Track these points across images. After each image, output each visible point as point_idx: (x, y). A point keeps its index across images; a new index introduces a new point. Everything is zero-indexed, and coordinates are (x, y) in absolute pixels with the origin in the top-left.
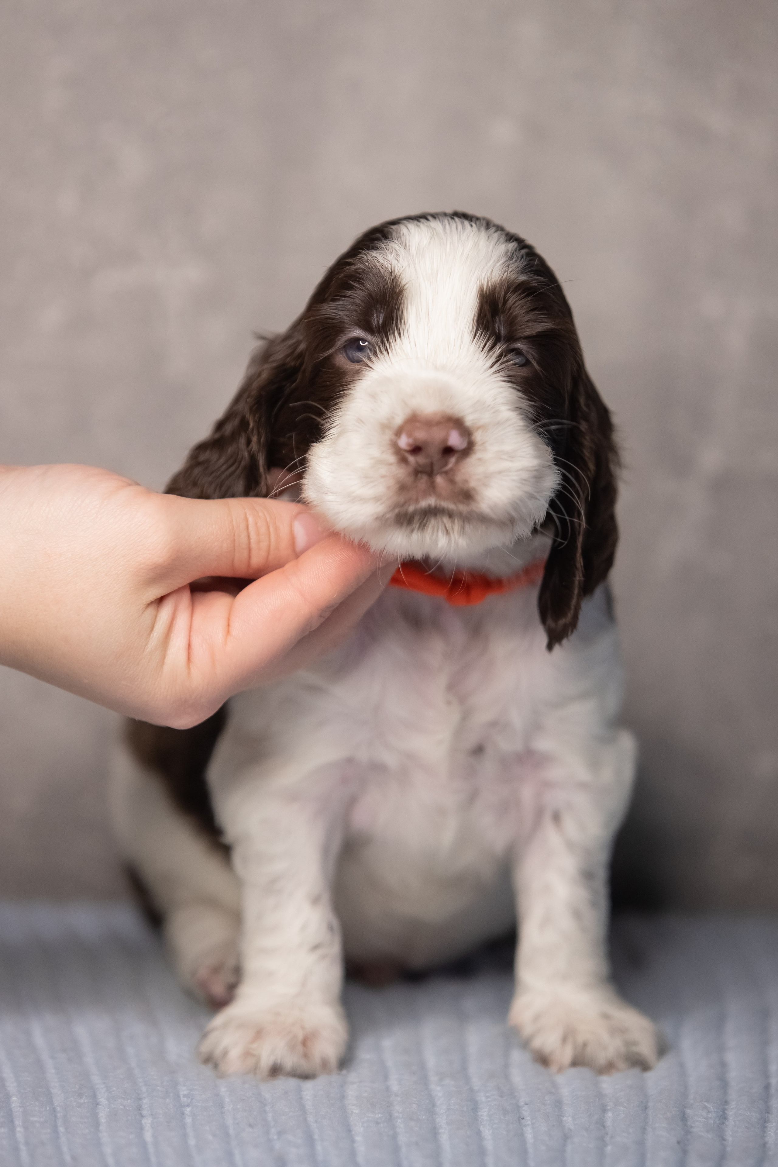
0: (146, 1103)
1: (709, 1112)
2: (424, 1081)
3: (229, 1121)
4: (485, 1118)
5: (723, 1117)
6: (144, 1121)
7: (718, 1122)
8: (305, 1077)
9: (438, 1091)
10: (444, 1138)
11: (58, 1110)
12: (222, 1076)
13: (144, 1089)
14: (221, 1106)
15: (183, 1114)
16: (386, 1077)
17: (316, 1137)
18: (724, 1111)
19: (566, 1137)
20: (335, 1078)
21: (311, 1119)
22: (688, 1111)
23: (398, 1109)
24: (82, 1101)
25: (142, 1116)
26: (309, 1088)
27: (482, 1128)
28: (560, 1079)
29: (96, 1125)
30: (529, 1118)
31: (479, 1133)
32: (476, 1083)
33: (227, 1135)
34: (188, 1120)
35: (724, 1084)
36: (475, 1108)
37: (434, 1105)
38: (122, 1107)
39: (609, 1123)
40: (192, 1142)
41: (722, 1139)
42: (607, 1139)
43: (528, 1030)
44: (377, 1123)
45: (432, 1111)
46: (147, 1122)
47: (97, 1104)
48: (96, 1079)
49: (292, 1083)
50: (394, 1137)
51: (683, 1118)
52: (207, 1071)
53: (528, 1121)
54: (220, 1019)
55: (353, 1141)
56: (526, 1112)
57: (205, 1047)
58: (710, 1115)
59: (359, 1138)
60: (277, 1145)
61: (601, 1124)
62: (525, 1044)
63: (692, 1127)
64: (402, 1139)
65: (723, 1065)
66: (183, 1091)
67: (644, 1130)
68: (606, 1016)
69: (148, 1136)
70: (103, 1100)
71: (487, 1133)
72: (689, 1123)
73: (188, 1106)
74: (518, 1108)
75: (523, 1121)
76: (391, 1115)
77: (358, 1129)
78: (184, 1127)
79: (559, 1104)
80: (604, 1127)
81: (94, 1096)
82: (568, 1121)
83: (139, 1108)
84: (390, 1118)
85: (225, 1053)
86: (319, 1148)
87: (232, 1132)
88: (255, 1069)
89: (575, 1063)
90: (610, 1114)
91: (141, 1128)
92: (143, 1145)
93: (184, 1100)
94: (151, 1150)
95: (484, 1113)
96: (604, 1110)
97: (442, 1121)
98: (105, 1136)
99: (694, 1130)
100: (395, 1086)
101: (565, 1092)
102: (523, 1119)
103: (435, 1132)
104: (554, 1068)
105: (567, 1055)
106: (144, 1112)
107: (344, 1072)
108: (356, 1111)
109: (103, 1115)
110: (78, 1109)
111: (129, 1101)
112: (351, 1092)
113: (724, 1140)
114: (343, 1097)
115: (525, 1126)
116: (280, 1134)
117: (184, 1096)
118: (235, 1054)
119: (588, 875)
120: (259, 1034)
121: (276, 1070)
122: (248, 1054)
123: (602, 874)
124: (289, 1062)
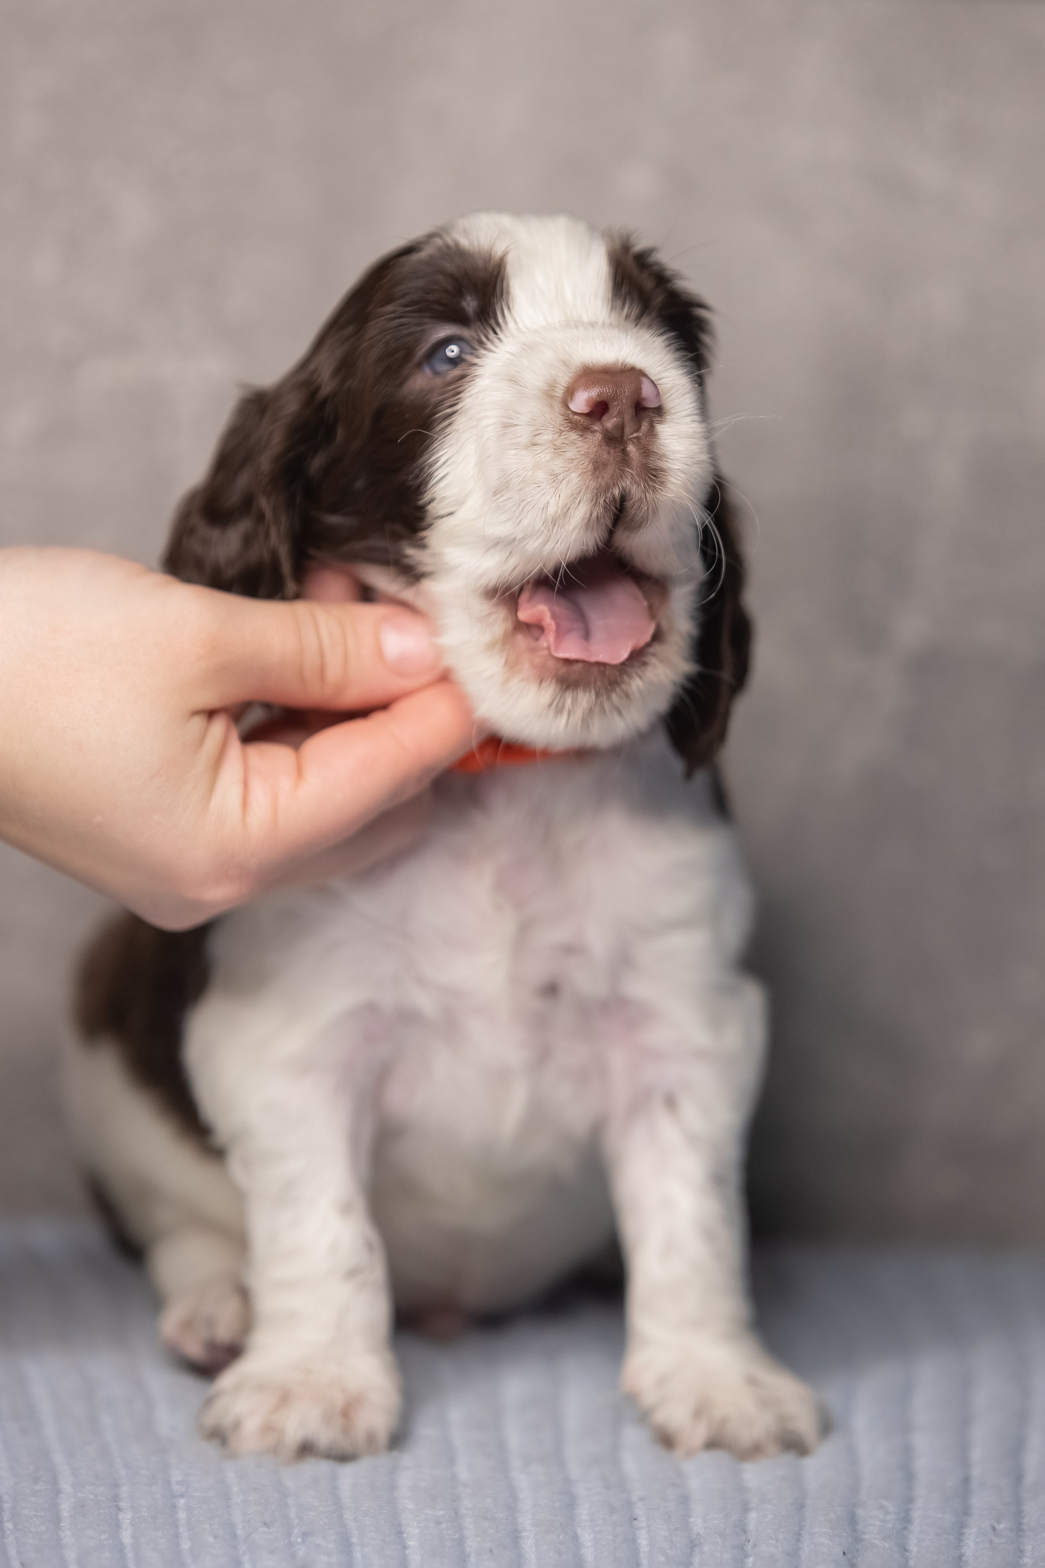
0: (124, 1491)
1: (887, 1513)
2: (503, 1466)
3: (237, 1518)
4: (584, 1517)
5: (906, 1520)
6: (121, 1516)
7: (899, 1526)
8: (343, 1457)
9: (522, 1481)
10: (528, 1544)
11: (5, 1500)
12: (231, 1457)
13: (123, 1472)
14: (227, 1496)
15: (175, 1507)
16: (452, 1461)
17: (354, 1540)
18: (907, 1512)
19: (693, 1546)
20: (383, 1461)
21: (348, 1516)
22: (860, 1512)
23: (467, 1502)
24: (37, 1487)
25: (119, 1509)
26: (347, 1473)
27: (579, 1531)
28: (689, 1467)
29: (57, 1520)
30: (643, 1519)
31: (575, 1538)
32: (574, 1470)
33: (234, 1536)
34: (182, 1515)
35: (908, 1475)
36: (571, 1504)
37: (515, 1499)
38: (92, 1497)
39: (751, 1527)
40: (186, 1545)
41: (904, 1549)
42: (749, 1547)
43: (648, 1397)
44: (439, 1523)
45: (512, 1507)
46: (126, 1518)
47: (58, 1492)
48: (59, 1458)
49: (323, 1467)
50: (461, 1542)
51: (852, 1521)
52: (211, 1450)
53: (642, 1523)
54: (228, 1379)
55: (404, 1547)
56: (640, 1511)
57: (212, 1416)
58: (888, 1518)
59: (411, 1543)
60: (302, 1552)
61: (741, 1527)
62: (644, 1418)
63: (863, 1533)
64: (471, 1544)
65: (908, 1450)
66: (176, 1476)
67: (798, 1536)
68: (752, 1382)
69: (126, 1537)
70: (66, 1486)
71: (586, 1537)
72: (859, 1528)
73: (182, 1496)
74: (630, 1504)
75: (636, 1522)
76: (457, 1512)
77: (412, 1530)
78: (175, 1524)
79: (684, 1500)
80: (745, 1532)
81: (55, 1481)
82: (697, 1523)
83: (116, 1498)
84: (456, 1516)
85: (237, 1425)
86: (358, 1555)
87: (240, 1532)
88: (275, 1450)
89: (710, 1445)
90: (753, 1515)
91: (118, 1526)
92: (120, 1548)
93: (177, 1488)
94: (130, 1555)
95: (583, 1511)
96: (745, 1509)
97: (526, 1521)
98: (67, 1536)
99: (866, 1537)
100: (463, 1472)
101: (694, 1484)
102: (635, 1519)
103: (515, 1536)
104: (679, 1453)
105: (698, 1434)
106: (123, 1504)
107: (395, 1454)
108: (410, 1505)
109: (66, 1507)
110: (32, 1498)
111: (102, 1488)
112: (405, 1481)
113: (906, 1550)
114: (392, 1487)
115: (639, 1529)
116: (305, 1535)
117: (178, 1483)
118: (251, 1426)
119: (718, 1180)
120: (285, 1398)
121: (306, 1449)
122: (268, 1428)
123: (734, 1178)
124: (325, 1437)
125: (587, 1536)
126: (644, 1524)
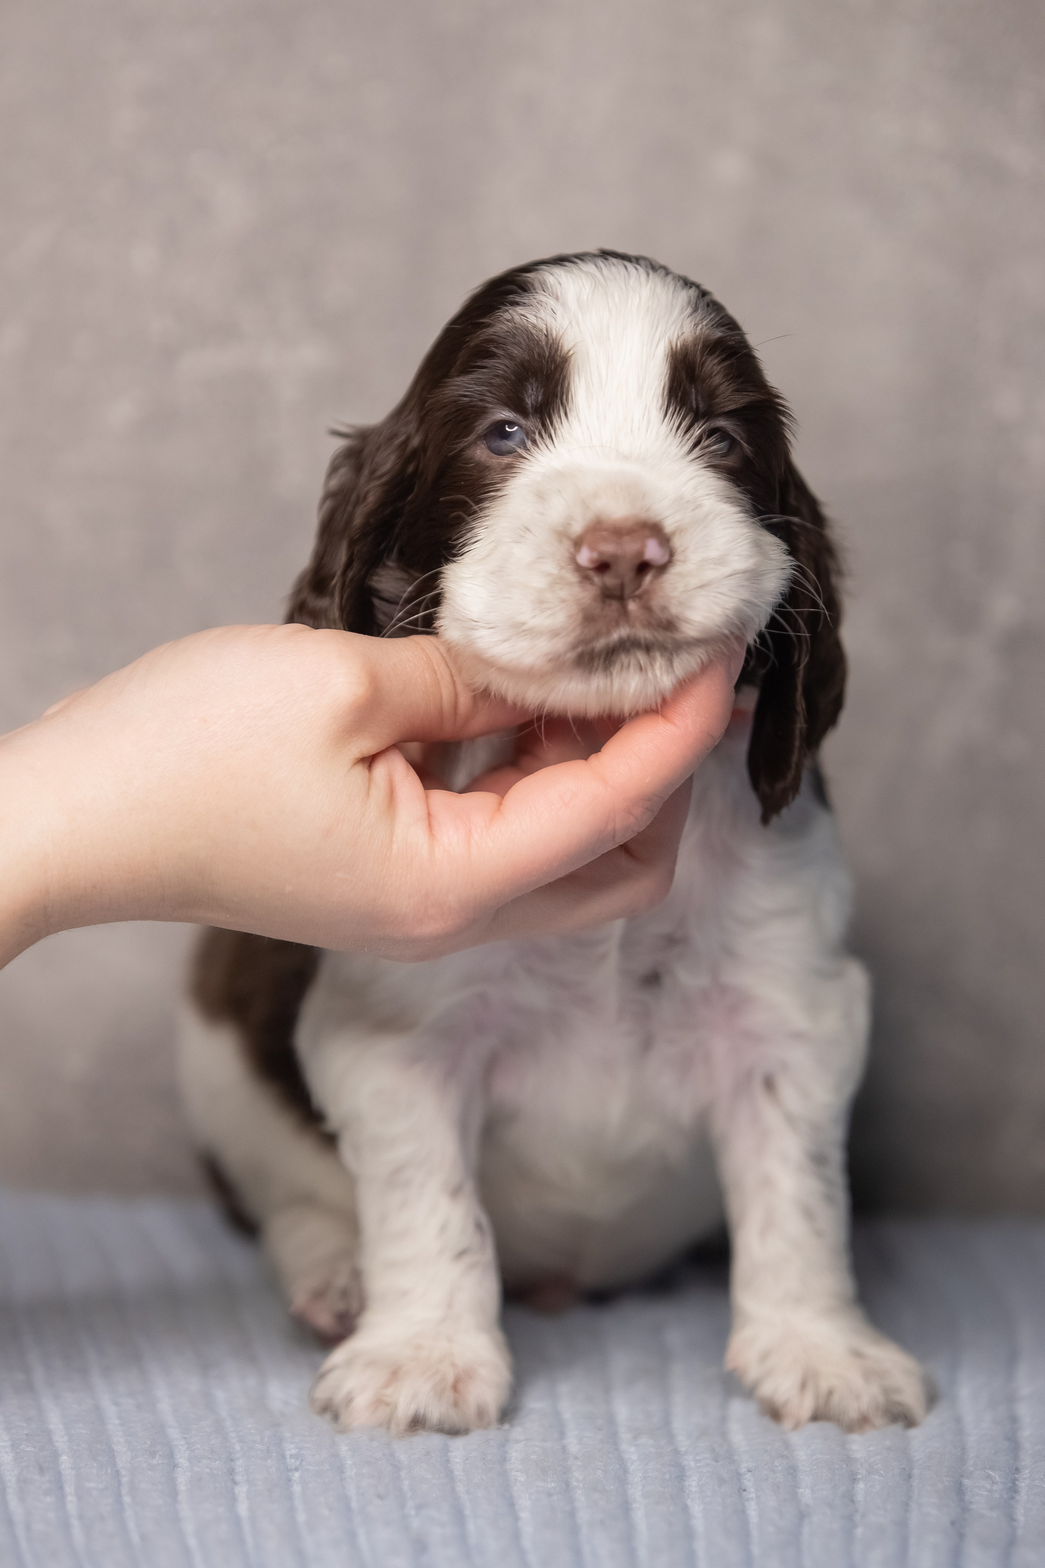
0: (239, 1465)
1: (994, 1483)
2: (612, 1438)
3: (352, 1491)
4: (694, 1489)
5: (1013, 1489)
6: (237, 1489)
7: (1006, 1496)
8: (454, 1432)
9: (631, 1453)
10: (639, 1515)
11: (123, 1473)
12: (343, 1431)
13: (237, 1447)
14: (341, 1470)
15: (290, 1480)
16: (562, 1434)
17: (467, 1512)
18: (1014, 1481)
19: (802, 1516)
20: (494, 1434)
21: (461, 1488)
22: (966, 1482)
23: (577, 1475)
24: (154, 1462)
25: (235, 1483)
26: (458, 1447)
27: (689, 1502)
28: (795, 1438)
29: (174, 1494)
30: (752, 1490)
31: (685, 1509)
32: (683, 1442)
33: (349, 1509)
34: (297, 1489)
35: (1014, 1445)
36: (681, 1476)
37: (626, 1471)
38: (208, 1470)
39: (860, 1497)
40: (301, 1517)
41: (1011, 1518)
42: (857, 1518)
43: (753, 1372)
44: (550, 1495)
45: (622, 1479)
46: (241, 1491)
47: (175, 1466)
48: (174, 1433)
49: (436, 1440)
50: (572, 1514)
51: (960, 1490)
52: (324, 1423)
53: (751, 1493)
54: (339, 1355)
55: (516, 1519)
56: (748, 1482)
57: (322, 1392)
58: (995, 1487)
59: (524, 1515)
60: (415, 1523)
61: (850, 1497)
62: (749, 1392)
63: (971, 1503)
64: (583, 1516)
65: (1014, 1420)
66: (290, 1449)
67: (906, 1506)
68: (857, 1354)
69: (243, 1509)
70: (182, 1460)
72: (967, 1498)
73: (296, 1469)
74: (739, 1476)
75: (744, 1493)
76: (567, 1484)
77: (523, 1502)
78: (290, 1497)
79: (793, 1471)
80: (853, 1501)
81: (171, 1455)
82: (806, 1494)
83: (231, 1472)
84: (567, 1488)
85: (349, 1400)
86: (471, 1527)
87: (354, 1504)
88: (387, 1424)
89: (816, 1417)
90: (861, 1485)
91: (234, 1499)
92: (236, 1521)
93: (291, 1462)
94: (247, 1527)
95: (692, 1483)
96: (853, 1479)
97: (636, 1492)
98: (185, 1509)
99: (973, 1506)
100: (573, 1445)
101: (802, 1455)
102: (745, 1490)
103: (626, 1508)
104: (788, 1424)
105: (806, 1406)
106: (238, 1478)
107: (506, 1426)
108: (522, 1478)
109: (182, 1480)
110: (149, 1472)
111: (218, 1462)
112: (515, 1453)
113: (1014, 1520)
114: (504, 1460)
115: (748, 1500)
116: (419, 1508)
117: (292, 1456)
118: (362, 1401)
119: (818, 1159)
120: (395, 1374)
121: (417, 1423)
122: (379, 1402)
123: (837, 1157)
124: (436, 1412)
125: (696, 1507)
126: (753, 1495)
